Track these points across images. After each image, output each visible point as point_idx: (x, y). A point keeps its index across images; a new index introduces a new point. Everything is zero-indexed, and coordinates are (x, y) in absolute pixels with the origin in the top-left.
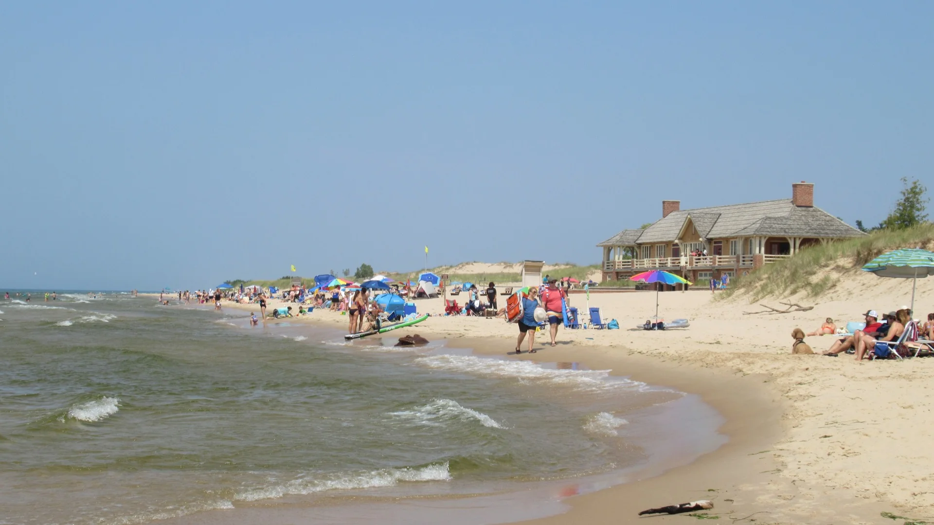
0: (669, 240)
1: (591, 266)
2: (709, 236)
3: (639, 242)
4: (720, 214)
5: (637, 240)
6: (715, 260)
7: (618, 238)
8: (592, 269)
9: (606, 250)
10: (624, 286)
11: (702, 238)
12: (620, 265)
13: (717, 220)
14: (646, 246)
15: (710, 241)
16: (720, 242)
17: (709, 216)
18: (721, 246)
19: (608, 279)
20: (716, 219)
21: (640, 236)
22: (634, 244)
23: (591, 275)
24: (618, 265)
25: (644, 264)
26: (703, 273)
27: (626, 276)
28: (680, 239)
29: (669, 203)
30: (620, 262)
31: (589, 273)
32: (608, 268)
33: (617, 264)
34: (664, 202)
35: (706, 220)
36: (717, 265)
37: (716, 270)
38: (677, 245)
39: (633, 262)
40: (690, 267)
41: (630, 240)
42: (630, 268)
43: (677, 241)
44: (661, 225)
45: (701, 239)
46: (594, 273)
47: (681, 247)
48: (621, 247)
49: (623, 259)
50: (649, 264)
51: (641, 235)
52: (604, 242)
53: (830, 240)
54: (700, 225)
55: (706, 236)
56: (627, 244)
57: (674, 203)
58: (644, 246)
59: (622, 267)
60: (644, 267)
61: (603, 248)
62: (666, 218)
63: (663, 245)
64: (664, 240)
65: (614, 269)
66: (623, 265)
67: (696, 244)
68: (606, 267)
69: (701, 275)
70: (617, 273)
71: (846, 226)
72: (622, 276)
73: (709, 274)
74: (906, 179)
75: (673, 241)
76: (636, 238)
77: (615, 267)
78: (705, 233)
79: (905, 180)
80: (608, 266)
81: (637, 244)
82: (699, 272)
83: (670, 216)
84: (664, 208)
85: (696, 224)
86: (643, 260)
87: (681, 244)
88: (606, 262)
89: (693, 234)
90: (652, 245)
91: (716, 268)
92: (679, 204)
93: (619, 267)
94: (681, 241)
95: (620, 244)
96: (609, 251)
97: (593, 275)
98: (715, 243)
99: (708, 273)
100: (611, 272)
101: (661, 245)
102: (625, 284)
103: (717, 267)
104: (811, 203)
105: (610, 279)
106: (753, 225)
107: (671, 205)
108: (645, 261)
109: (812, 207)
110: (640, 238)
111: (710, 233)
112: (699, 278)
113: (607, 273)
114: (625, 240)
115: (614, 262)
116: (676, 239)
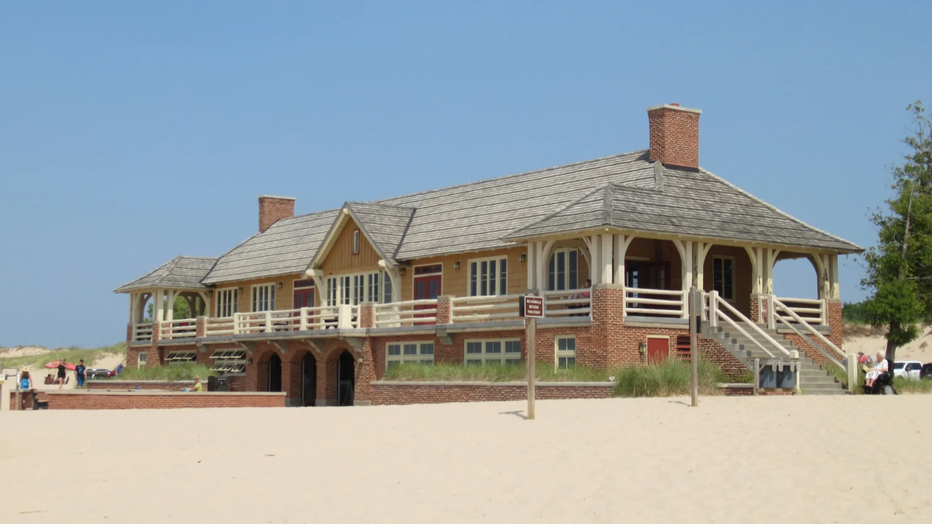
0: (288, 271)
1: (100, 349)
2: (403, 255)
3: (208, 281)
4: (415, 210)
5: (205, 278)
6: (447, 308)
7: (164, 273)
8: (101, 351)
9: (136, 301)
10: (182, 379)
11: (386, 258)
12: (168, 332)
13: (411, 220)
14: (227, 289)
15: (404, 265)
16: (438, 268)
17: (391, 211)
18: (439, 277)
19: (140, 363)
20: (407, 220)
21: (211, 270)
22: (198, 285)
23: (100, 359)
24: (163, 332)
25: (232, 328)
26: (402, 344)
27: (182, 355)
28: (319, 267)
29: (273, 201)
30: (168, 325)
31: (97, 356)
32: (139, 339)
33: (161, 328)
34: (262, 200)
35: (386, 220)
36: (451, 322)
37: (450, 334)
38: (310, 282)
39: (200, 324)
40: (364, 329)
41: (190, 278)
42: (194, 337)
43: (311, 272)
44: (258, 246)
45: (382, 263)
46: (103, 357)
47: (322, 288)
48: (171, 293)
49: (175, 317)
50: (244, 326)
51: (212, 268)
52: (132, 284)
53: (770, 253)
54: (376, 229)
55: (395, 254)
56: (184, 285)
57: (282, 201)
58: (222, 290)
59: (171, 335)
60: (232, 334)
61: (128, 296)
62: (268, 231)
63: (269, 285)
64: (275, 272)
65: (155, 341)
66: (174, 332)
67: (362, 277)
68: (134, 337)
69: (395, 350)
70: (162, 350)
71: (788, 219)
72: (172, 356)
73: (423, 346)
74: (921, 106)
75: (298, 275)
76: (202, 274)
77: (156, 336)
78: (392, 248)
79: (918, 109)
80: (139, 334)
81: (206, 285)
82: (388, 344)
83: (274, 229)
84: (262, 213)
85: (366, 229)
86: (227, 318)
87: (320, 278)
88: (135, 325)
89: (354, 254)
90: (242, 285)
91: (449, 331)
92: (293, 205)
93: (165, 335)
94: (321, 272)
95: (165, 284)
96: (143, 301)
97: (103, 360)
98: (418, 271)
99: (418, 344)
100: (148, 348)
101: (264, 285)
102: (184, 374)
103: (452, 327)
104: (695, 161)
105: (144, 363)
106: (576, 207)
107: (278, 206)
108: (236, 321)
109: (697, 170)
110: (212, 274)
111: (402, 249)
112: (389, 358)
113: (138, 349)
114: (178, 278)
115: (155, 326)
116: (308, 268)
